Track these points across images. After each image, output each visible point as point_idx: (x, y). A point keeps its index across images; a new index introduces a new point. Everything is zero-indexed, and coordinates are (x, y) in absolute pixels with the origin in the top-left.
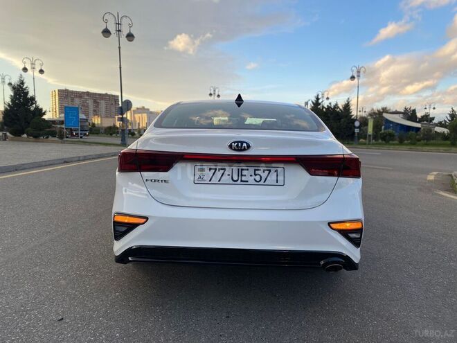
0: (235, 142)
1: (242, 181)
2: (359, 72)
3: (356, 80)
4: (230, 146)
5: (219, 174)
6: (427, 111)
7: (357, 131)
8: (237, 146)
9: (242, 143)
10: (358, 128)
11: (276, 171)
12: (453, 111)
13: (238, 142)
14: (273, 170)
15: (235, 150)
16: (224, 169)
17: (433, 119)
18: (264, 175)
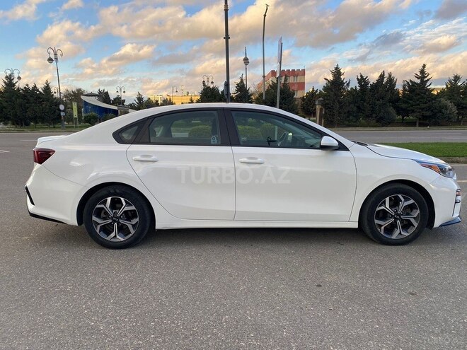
2: (56, 55)
3: (54, 63)
6: (119, 94)
7: (63, 114)
10: (63, 111)
12: (139, 94)
17: (124, 101)
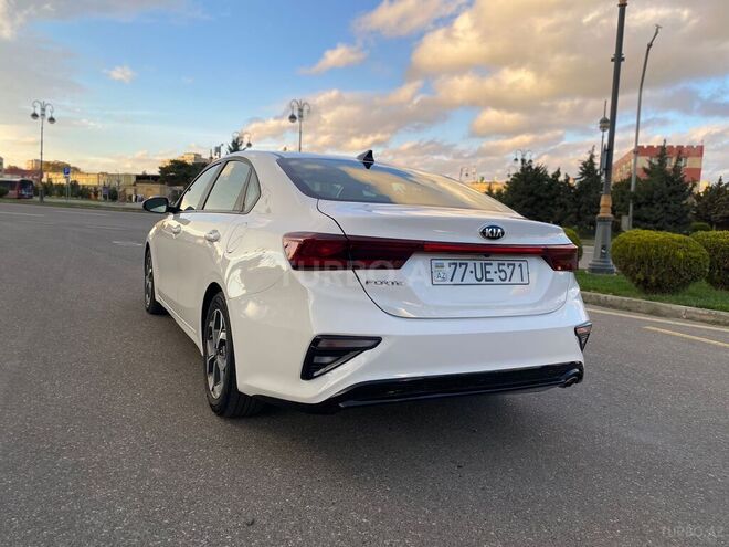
0: (489, 228)
1: (487, 280)
2: (301, 110)
3: (297, 122)
4: (483, 233)
5: (460, 271)
8: (492, 232)
9: (497, 228)
11: (520, 266)
13: (492, 227)
14: (517, 264)
15: (489, 238)
16: (466, 264)
18: (509, 271)
